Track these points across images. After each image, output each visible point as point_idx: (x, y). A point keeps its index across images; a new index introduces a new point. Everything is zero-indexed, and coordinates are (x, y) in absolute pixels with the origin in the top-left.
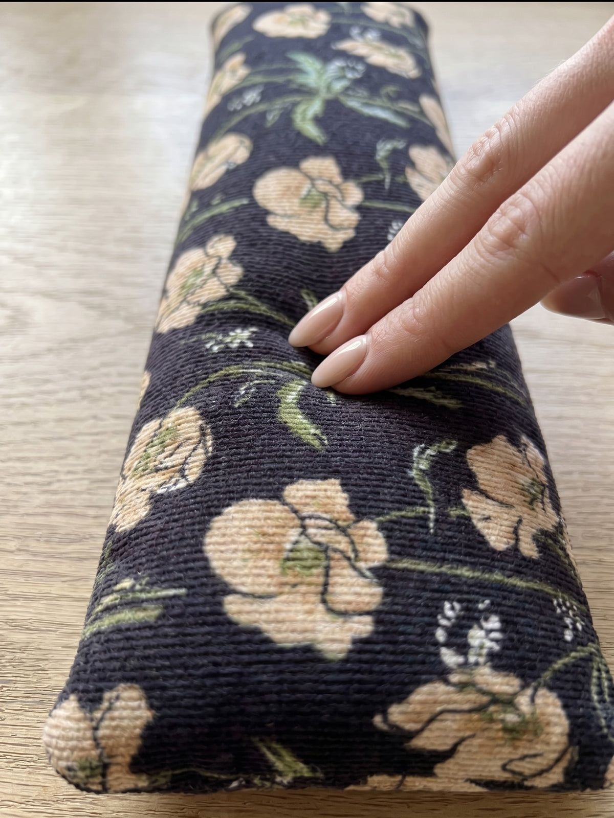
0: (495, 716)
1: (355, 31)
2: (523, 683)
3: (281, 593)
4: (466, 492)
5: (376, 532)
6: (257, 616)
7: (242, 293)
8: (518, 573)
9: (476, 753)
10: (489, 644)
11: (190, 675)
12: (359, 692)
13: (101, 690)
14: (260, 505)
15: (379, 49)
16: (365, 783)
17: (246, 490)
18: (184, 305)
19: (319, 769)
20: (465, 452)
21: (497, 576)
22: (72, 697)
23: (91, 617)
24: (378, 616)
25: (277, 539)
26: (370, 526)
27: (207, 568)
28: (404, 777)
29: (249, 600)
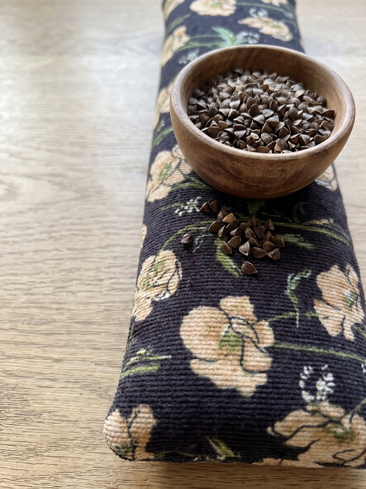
0: (330, 429)
1: (252, 11)
2: (346, 411)
3: (220, 359)
4: (316, 301)
5: (268, 328)
6: (207, 371)
7: (193, 179)
8: (343, 349)
9: (320, 449)
10: (327, 389)
11: (175, 401)
12: (260, 414)
13: (131, 407)
14: (208, 310)
15: (267, 22)
16: (262, 462)
17: (201, 301)
18: (162, 185)
19: (239, 453)
20: (315, 277)
21: (332, 351)
22: (117, 410)
23: (125, 368)
24: (269, 373)
25: (216, 329)
26: (265, 324)
27: (181, 344)
28: (282, 460)
29: (204, 362)
